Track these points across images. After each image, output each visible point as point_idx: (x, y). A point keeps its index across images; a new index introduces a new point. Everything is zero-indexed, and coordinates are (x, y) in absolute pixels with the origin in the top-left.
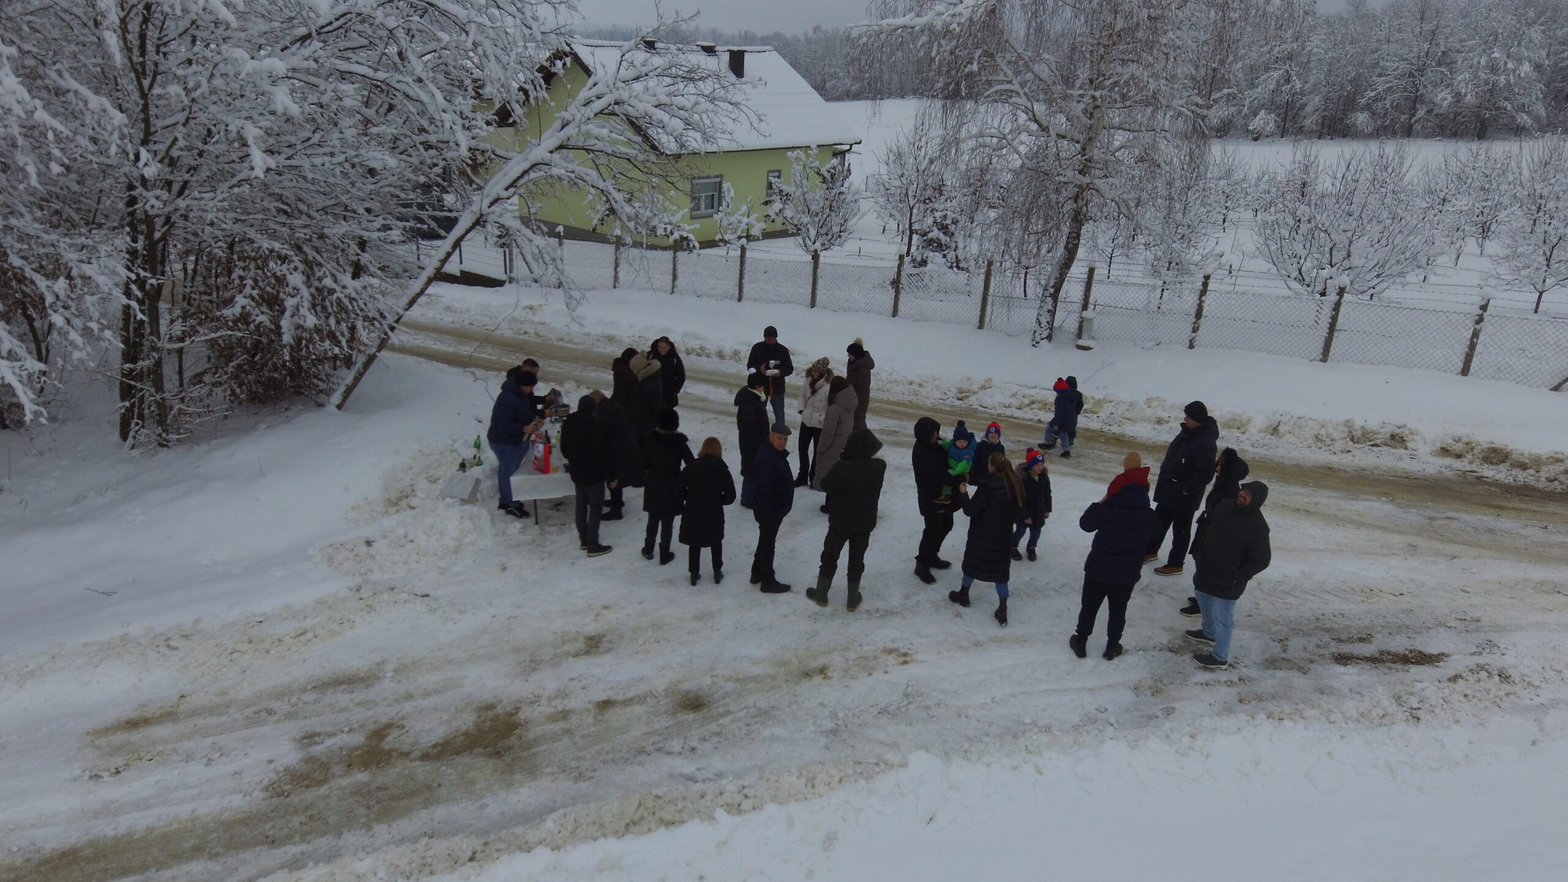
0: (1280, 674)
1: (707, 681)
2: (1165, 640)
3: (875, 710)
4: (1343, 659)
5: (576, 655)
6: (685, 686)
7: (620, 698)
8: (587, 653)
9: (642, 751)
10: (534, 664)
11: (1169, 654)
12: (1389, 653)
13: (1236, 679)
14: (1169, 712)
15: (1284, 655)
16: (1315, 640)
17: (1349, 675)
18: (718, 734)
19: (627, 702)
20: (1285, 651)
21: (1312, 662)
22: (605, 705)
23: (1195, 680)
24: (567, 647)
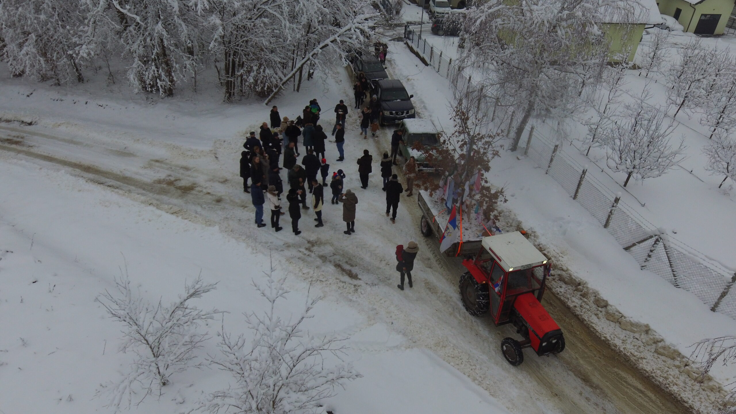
0: (318, 259)
1: (227, 198)
2: (311, 239)
3: (239, 219)
4: (338, 266)
5: (219, 182)
6: (223, 197)
7: (212, 193)
8: (222, 182)
9: (199, 204)
10: (211, 180)
11: (306, 242)
12: (350, 271)
13: (307, 254)
14: (282, 250)
15: (328, 257)
16: (341, 259)
17: (331, 268)
18: (212, 208)
19: (212, 195)
20: (330, 256)
21: (330, 262)
22: (209, 193)
23: (301, 250)
24: (221, 180)
